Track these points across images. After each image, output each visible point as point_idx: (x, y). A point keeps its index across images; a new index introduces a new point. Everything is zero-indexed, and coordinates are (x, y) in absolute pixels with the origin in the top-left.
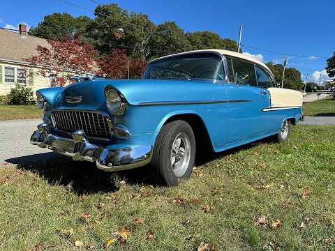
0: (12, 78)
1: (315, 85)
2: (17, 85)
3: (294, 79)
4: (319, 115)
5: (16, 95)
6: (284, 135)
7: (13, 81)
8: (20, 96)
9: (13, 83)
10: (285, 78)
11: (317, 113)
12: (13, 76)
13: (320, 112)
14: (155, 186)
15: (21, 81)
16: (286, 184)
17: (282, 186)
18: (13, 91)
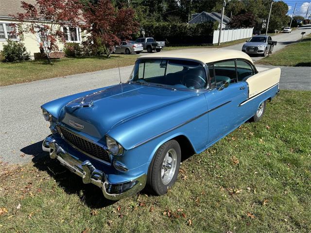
0: (2, 34)
1: (301, 18)
2: (8, 41)
3: (280, 15)
4: (298, 65)
5: (10, 52)
6: (260, 113)
7: (4, 37)
8: (13, 53)
9: (4, 40)
10: (272, 13)
11: (297, 62)
12: (3, 32)
13: (301, 61)
14: (149, 196)
15: (12, 37)
16: (253, 187)
17: (249, 188)
18: (6, 48)
